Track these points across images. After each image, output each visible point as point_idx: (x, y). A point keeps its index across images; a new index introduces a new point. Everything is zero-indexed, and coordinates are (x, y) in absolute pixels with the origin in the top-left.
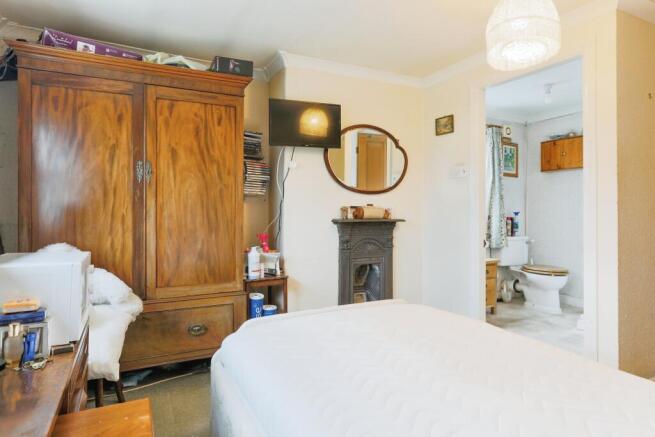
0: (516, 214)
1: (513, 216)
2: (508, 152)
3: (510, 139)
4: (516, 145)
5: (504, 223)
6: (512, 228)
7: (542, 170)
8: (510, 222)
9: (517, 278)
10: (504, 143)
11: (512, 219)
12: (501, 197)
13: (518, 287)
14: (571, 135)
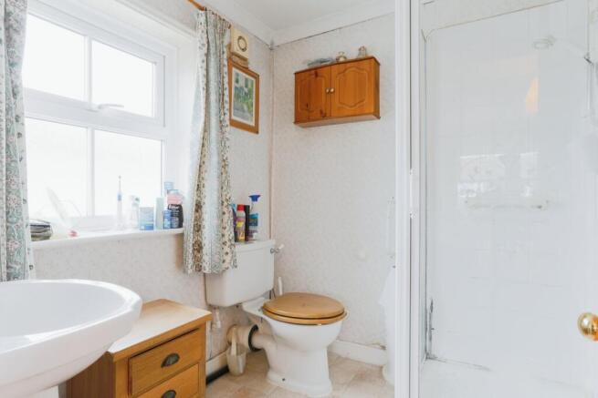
0: (255, 198)
1: (248, 202)
2: (242, 83)
3: (245, 59)
4: (256, 76)
5: (228, 218)
6: (247, 225)
7: (297, 121)
8: (242, 214)
9: (256, 322)
10: (232, 64)
11: (246, 208)
12: (224, 164)
13: (257, 342)
14: (342, 60)
